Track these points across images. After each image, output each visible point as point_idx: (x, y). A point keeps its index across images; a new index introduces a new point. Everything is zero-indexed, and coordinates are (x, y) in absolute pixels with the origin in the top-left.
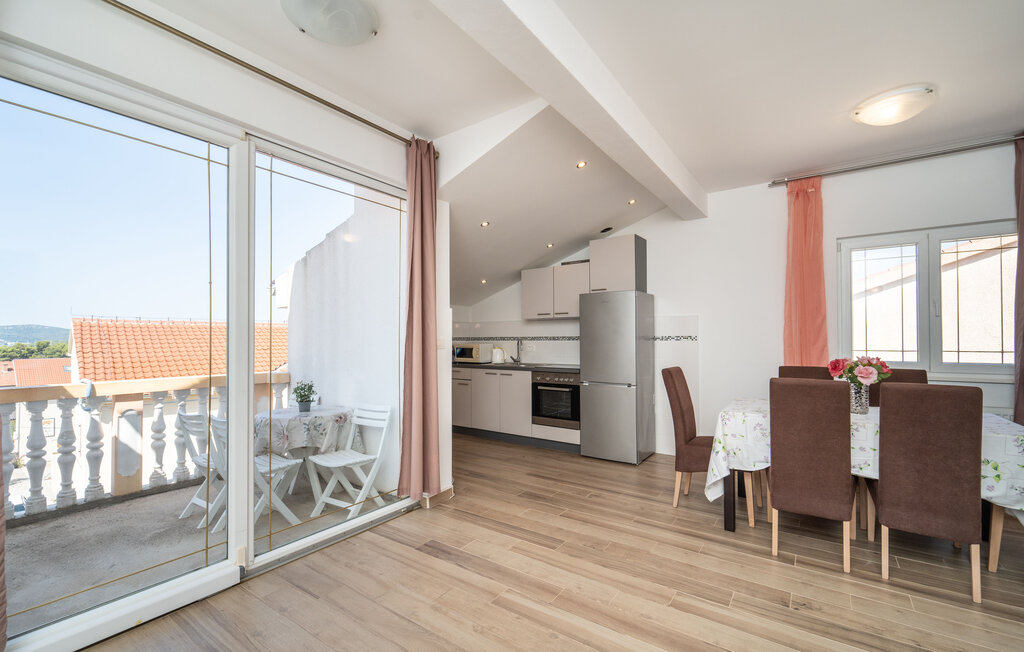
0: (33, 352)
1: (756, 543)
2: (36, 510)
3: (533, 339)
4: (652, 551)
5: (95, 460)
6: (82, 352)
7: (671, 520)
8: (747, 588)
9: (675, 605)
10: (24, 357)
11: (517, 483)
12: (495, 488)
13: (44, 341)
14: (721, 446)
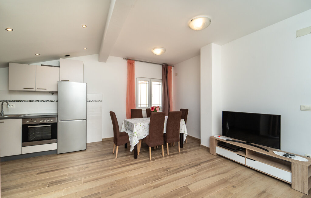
1: (144, 159)
3: (13, 101)
4: (130, 176)
7: (120, 163)
8: (158, 171)
9: (155, 187)
11: (37, 182)
12: (25, 191)
14: (136, 134)
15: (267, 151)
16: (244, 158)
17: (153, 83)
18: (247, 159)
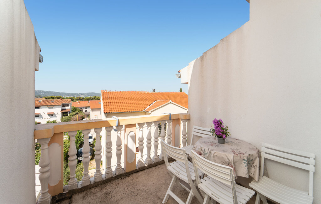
0: (93, 99)
2: (98, 180)
5: (119, 156)
6: (103, 99)
10: (91, 100)
13: (95, 96)
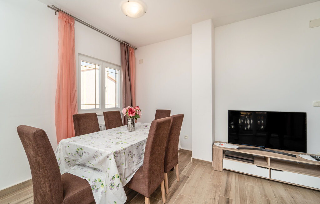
15: (295, 156)
16: (268, 170)
17: (106, 69)
18: (271, 170)
